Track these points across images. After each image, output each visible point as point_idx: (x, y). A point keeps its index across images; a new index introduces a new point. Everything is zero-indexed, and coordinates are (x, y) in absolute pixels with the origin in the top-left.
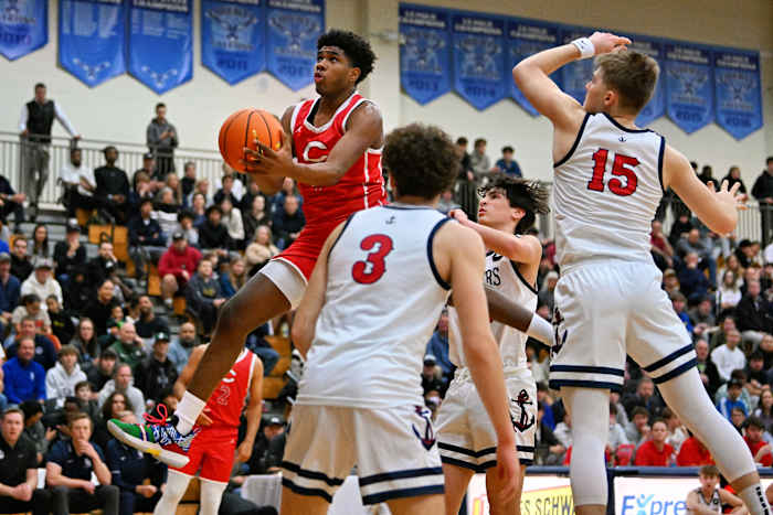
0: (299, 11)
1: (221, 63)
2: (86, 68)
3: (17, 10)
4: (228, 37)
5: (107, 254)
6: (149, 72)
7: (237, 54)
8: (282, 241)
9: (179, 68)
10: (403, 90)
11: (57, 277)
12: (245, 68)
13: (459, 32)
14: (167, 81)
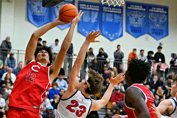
0: (159, 13)
1: (132, 31)
4: (135, 22)
6: (108, 34)
7: (138, 28)
9: (118, 33)
12: (141, 32)
14: (114, 37)
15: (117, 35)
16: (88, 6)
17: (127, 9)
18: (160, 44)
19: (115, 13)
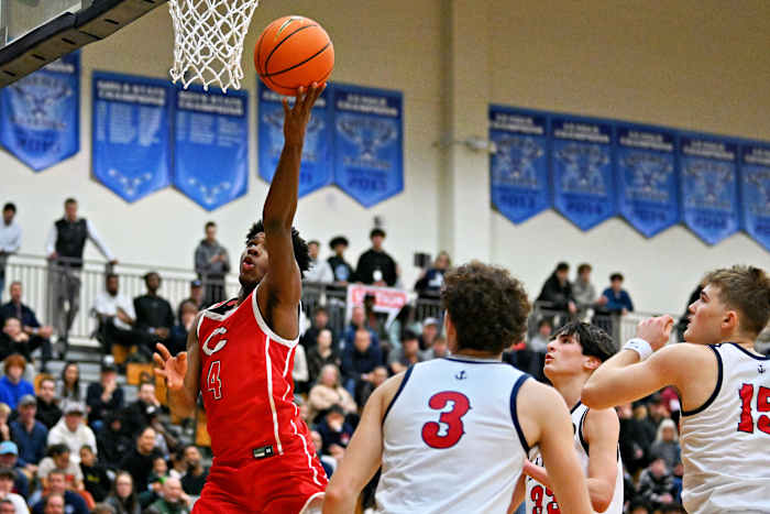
0: (371, 114)
2: (124, 180)
3: (44, 113)
5: (148, 399)
6: (198, 185)
8: (352, 383)
9: (232, 182)
10: (494, 206)
11: (90, 424)
12: (310, 180)
13: (560, 139)
14: (218, 196)
15: (230, 191)
16: (126, 88)
17: (261, 100)
18: (377, 221)
19: (223, 115)
